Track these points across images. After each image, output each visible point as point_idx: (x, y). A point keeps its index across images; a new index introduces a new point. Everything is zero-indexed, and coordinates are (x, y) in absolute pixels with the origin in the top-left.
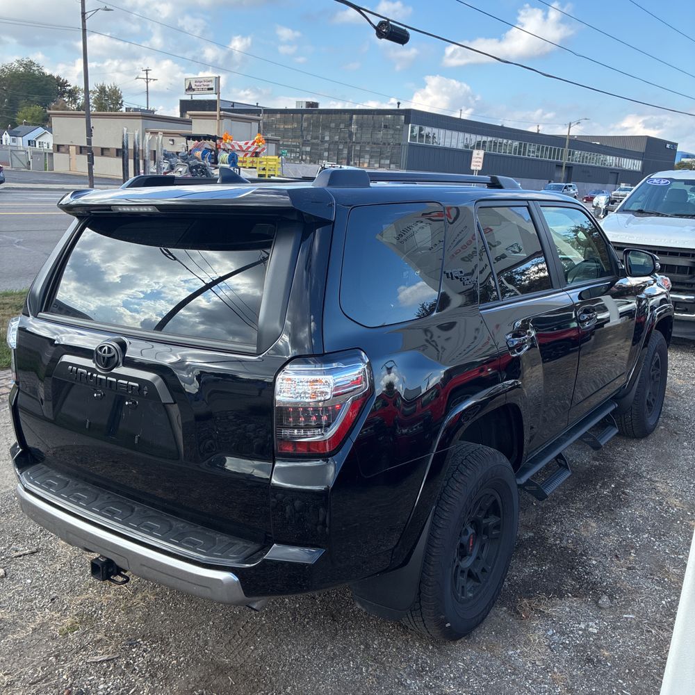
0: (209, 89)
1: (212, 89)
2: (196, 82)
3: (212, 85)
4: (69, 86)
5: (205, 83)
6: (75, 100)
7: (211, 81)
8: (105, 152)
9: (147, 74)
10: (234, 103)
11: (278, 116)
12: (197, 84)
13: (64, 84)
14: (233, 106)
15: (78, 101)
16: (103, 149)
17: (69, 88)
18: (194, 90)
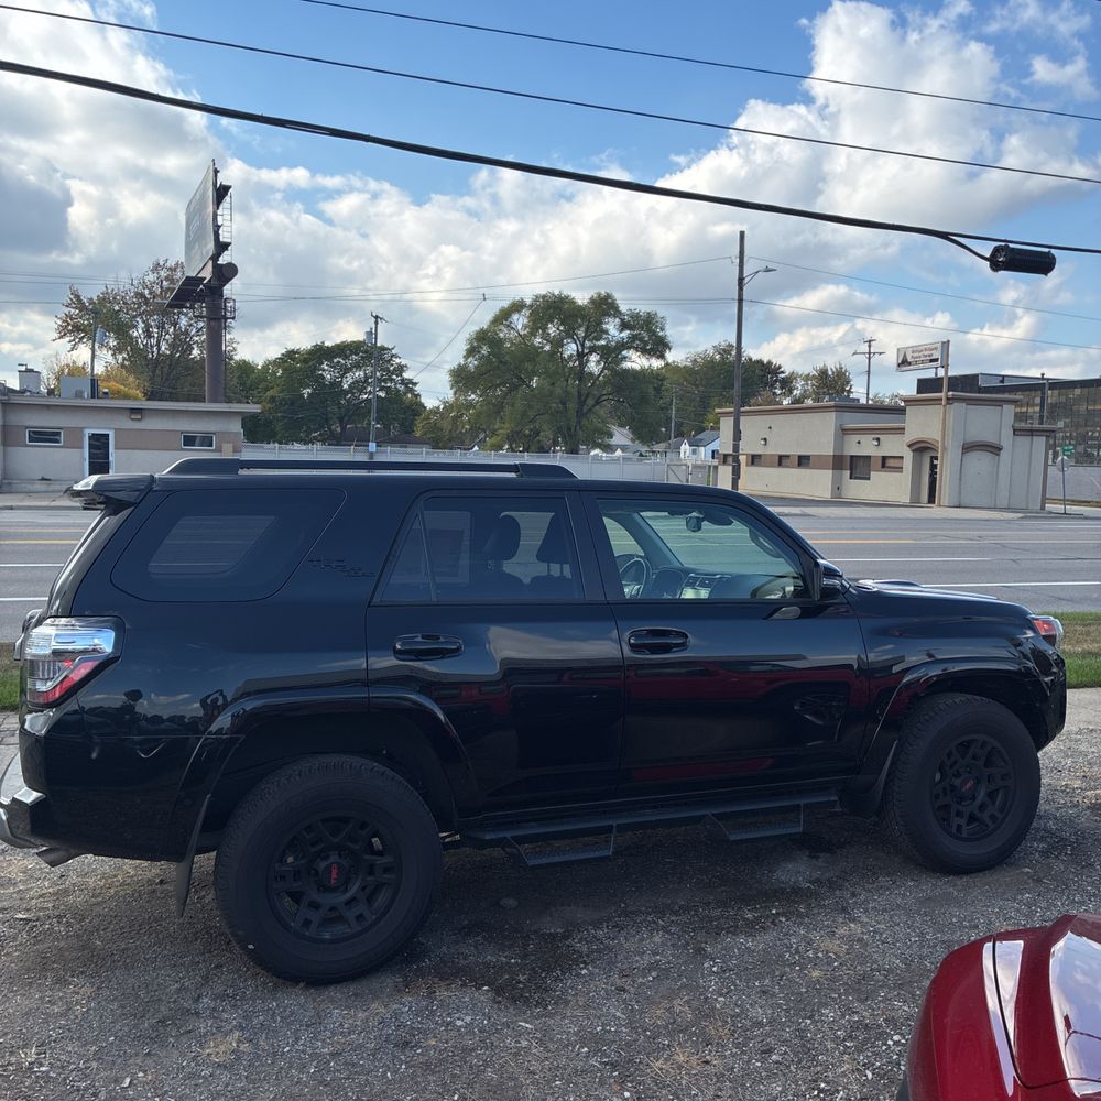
0: (932, 361)
1: (936, 360)
2: (913, 352)
3: (936, 355)
4: (782, 372)
5: (926, 353)
6: (791, 391)
7: (936, 349)
8: (784, 462)
9: (870, 346)
10: (1003, 376)
11: (1078, 391)
12: (915, 355)
13: (776, 370)
14: (1002, 381)
15: (795, 392)
16: (781, 457)
17: (782, 376)
18: (910, 364)
